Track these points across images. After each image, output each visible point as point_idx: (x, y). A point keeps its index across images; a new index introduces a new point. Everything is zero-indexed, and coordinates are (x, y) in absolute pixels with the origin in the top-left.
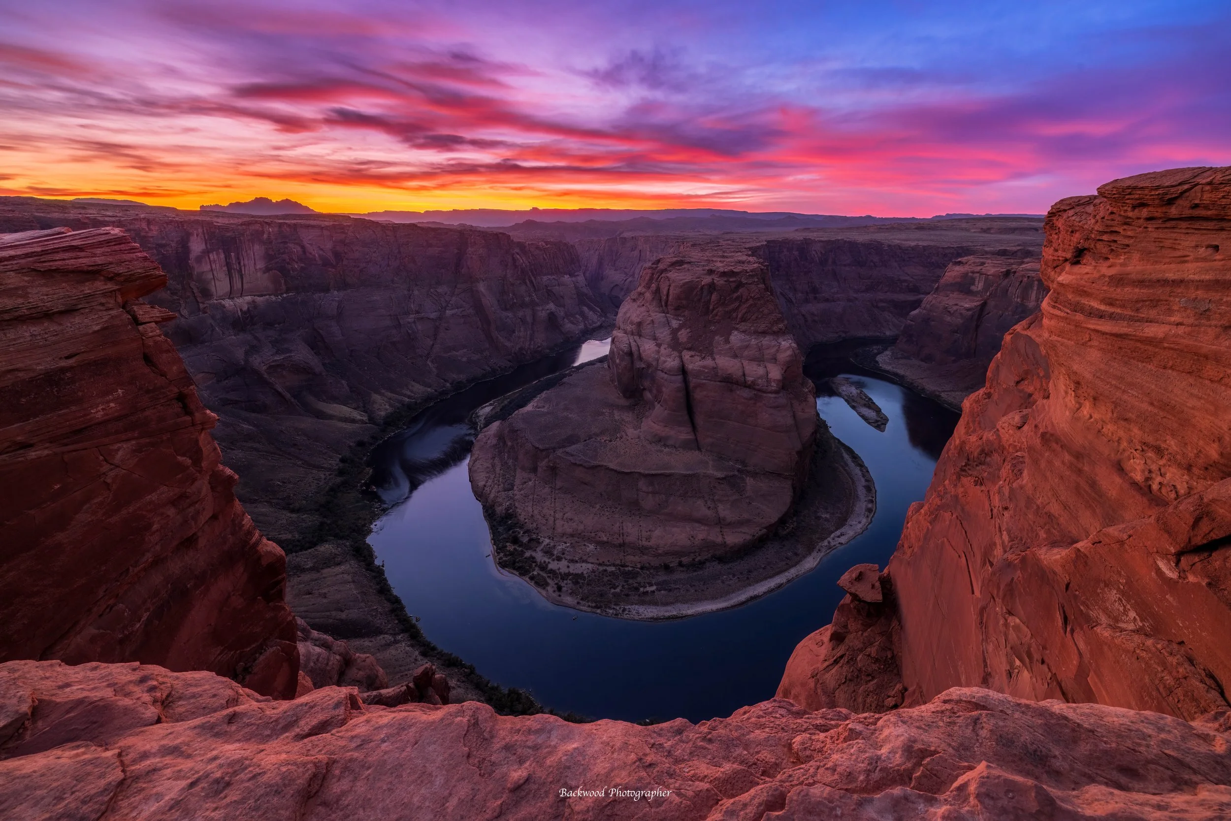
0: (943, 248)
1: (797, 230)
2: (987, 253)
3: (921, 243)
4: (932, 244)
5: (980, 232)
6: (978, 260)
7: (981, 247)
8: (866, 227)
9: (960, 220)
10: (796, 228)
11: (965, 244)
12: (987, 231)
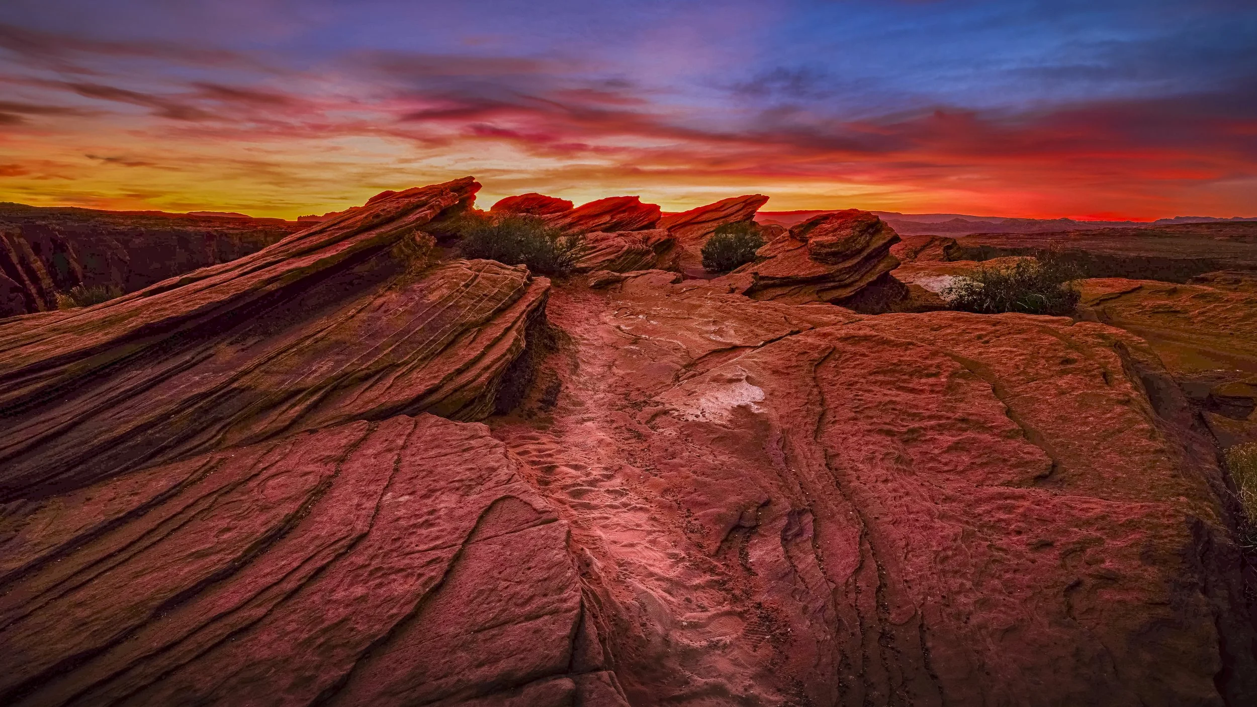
0: (1176, 261)
1: (969, 236)
2: (1242, 267)
3: (1143, 254)
4: (1163, 255)
5: (1228, 241)
6: (1229, 277)
7: (1232, 260)
8: (1064, 232)
9: (1197, 225)
10: (968, 233)
11: (1207, 256)
12: (1241, 238)
